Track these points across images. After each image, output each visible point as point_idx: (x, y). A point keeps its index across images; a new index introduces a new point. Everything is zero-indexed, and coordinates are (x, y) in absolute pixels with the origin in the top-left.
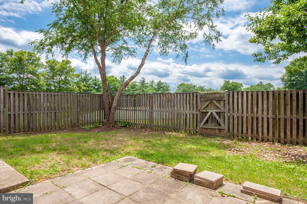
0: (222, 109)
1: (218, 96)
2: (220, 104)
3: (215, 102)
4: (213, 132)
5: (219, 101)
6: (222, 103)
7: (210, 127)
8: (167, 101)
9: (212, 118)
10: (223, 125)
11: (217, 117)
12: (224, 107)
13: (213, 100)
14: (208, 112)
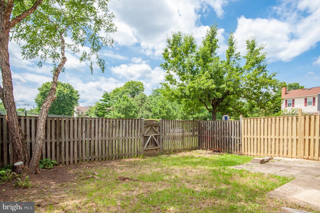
0: (159, 133)
1: (155, 123)
2: (157, 129)
3: (153, 127)
4: (152, 152)
5: (156, 127)
6: (158, 128)
7: (151, 148)
8: (111, 126)
9: (152, 141)
10: (159, 146)
11: (155, 139)
12: (159, 131)
13: (153, 126)
14: (149, 136)
